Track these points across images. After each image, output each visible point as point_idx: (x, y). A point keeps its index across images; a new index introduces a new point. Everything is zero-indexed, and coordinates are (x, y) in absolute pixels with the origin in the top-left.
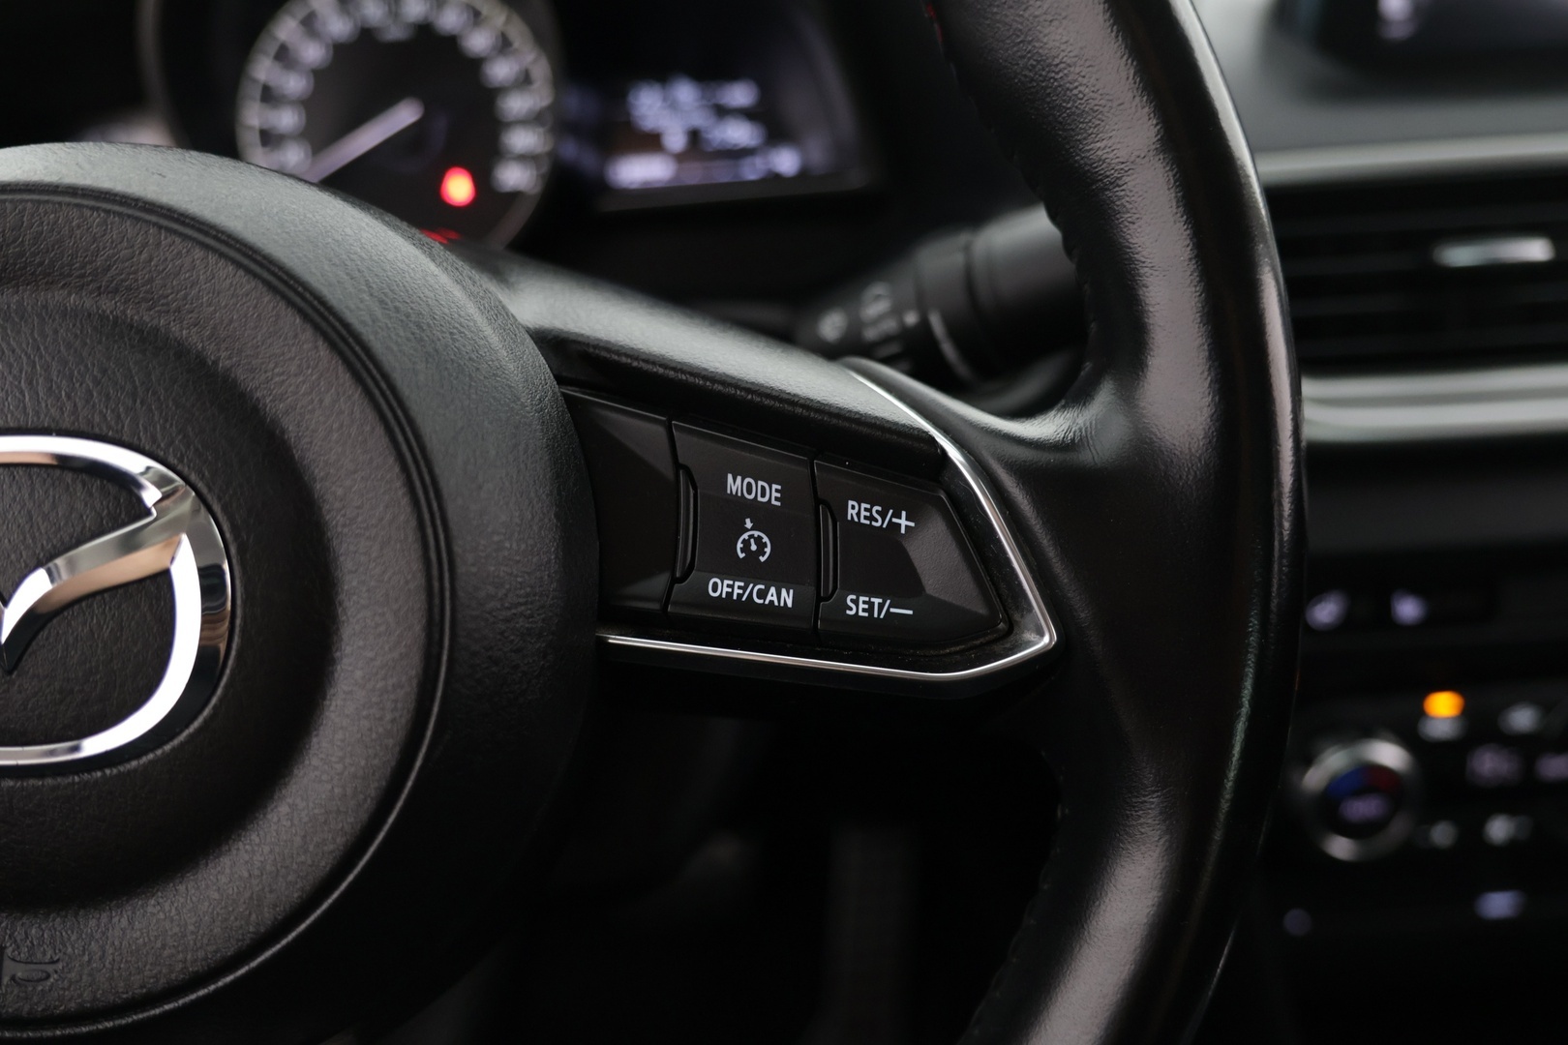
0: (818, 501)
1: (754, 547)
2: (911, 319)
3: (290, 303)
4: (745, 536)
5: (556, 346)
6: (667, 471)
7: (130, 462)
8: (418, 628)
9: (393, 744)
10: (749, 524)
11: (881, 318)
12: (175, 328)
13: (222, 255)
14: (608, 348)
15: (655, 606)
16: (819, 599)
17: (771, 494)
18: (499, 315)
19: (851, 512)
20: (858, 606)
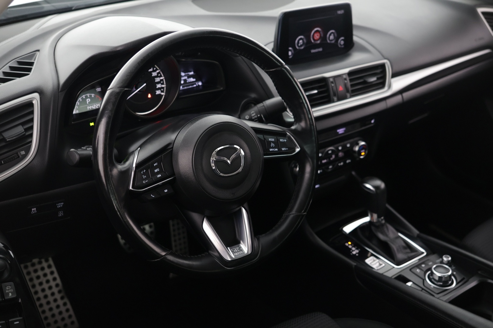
0: (277, 140)
1: (273, 145)
2: (259, 116)
6: (264, 140)
10: (272, 143)
11: (255, 116)
15: (267, 153)
16: (280, 149)
17: (273, 140)
19: (281, 140)
20: (283, 149)
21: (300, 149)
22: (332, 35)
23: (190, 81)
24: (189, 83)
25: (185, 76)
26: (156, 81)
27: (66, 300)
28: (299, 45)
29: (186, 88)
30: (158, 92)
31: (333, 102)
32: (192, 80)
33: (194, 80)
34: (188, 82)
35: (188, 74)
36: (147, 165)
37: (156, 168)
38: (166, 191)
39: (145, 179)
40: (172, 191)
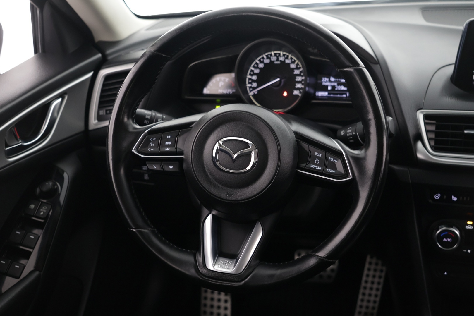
0: (326, 157)
1: (317, 162)
2: (354, 133)
3: (268, 127)
4: (316, 160)
5: (296, 134)
6: (308, 151)
7: (249, 142)
8: (276, 164)
9: (272, 176)
10: (317, 159)
11: (350, 132)
12: (255, 128)
13: (261, 121)
14: (303, 135)
15: (304, 167)
16: (324, 169)
17: (320, 155)
18: (290, 129)
19: (330, 159)
20: (328, 170)
21: (351, 177)
23: (339, 89)
24: (338, 91)
25: (335, 82)
26: (297, 80)
29: (332, 95)
30: (296, 92)
32: (342, 88)
33: (345, 89)
34: (336, 89)
35: (339, 81)
36: (159, 135)
37: (168, 140)
38: (171, 167)
39: (152, 147)
40: (177, 170)
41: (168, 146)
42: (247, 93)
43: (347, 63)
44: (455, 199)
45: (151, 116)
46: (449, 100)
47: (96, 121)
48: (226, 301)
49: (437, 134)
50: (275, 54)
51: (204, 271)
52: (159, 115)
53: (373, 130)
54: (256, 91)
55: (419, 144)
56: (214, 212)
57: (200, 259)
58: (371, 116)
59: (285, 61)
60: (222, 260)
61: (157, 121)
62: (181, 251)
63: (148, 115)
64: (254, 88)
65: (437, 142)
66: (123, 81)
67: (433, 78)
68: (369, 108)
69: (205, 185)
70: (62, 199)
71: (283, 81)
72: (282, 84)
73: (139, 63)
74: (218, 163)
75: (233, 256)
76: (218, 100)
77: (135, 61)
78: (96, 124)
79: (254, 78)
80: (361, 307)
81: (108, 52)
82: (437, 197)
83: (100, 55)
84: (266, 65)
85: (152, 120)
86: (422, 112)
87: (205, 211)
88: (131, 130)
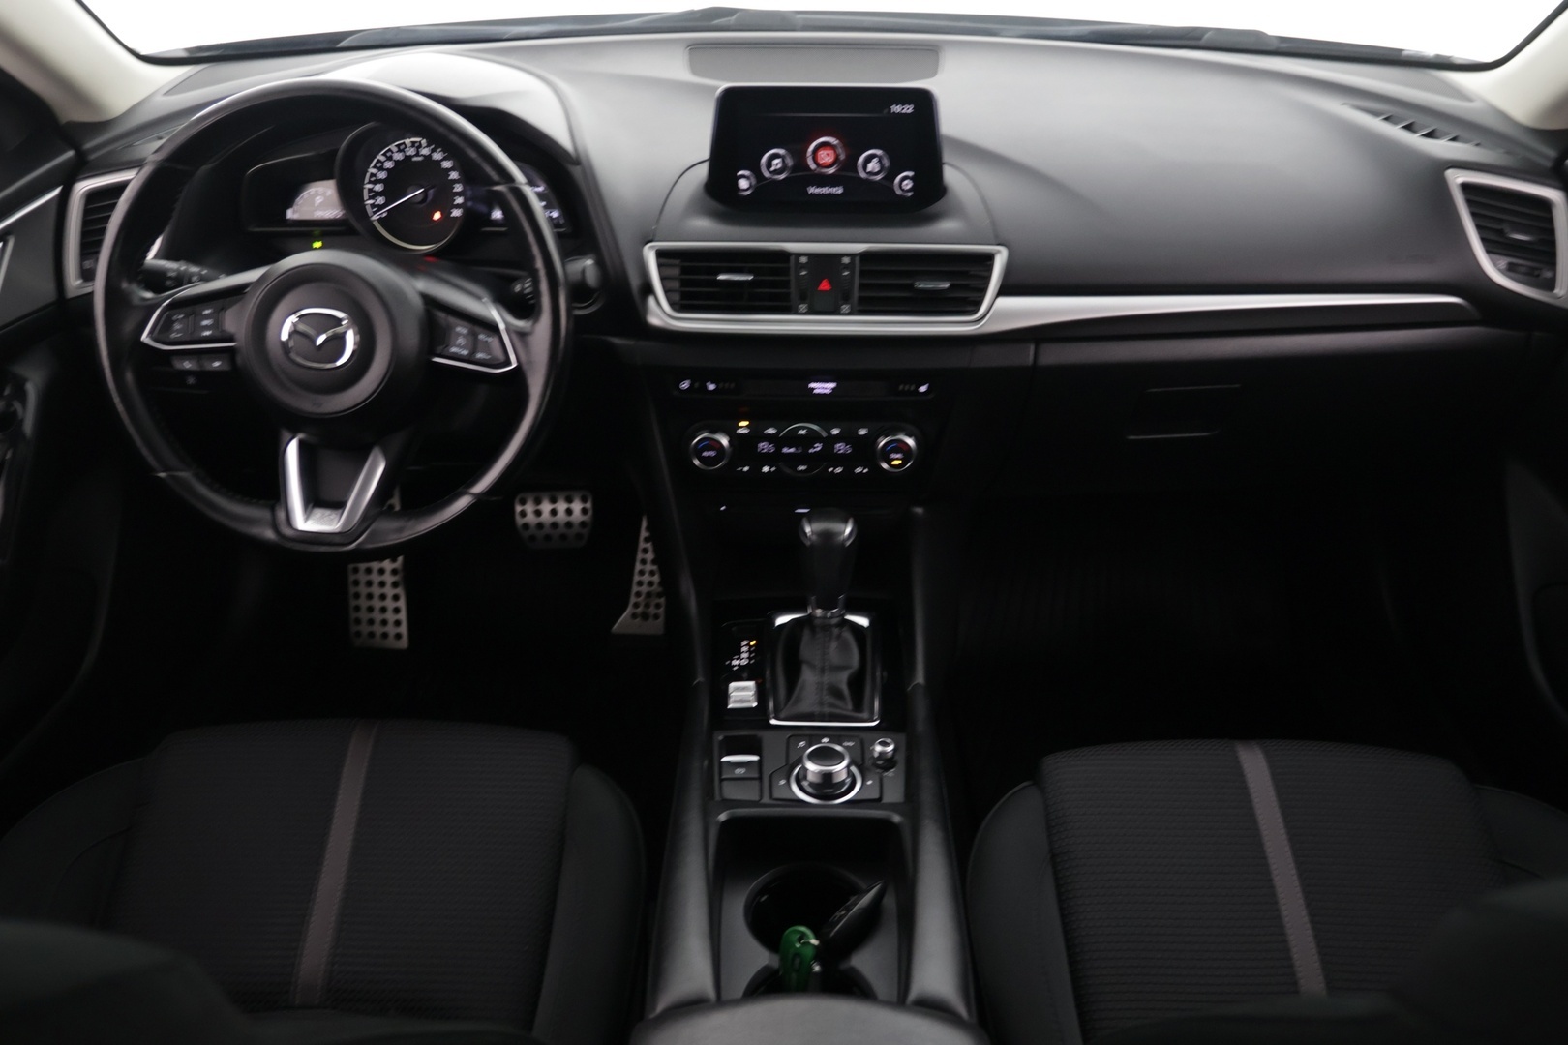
0: (474, 333)
1: (461, 342)
2: (534, 289)
4: (459, 339)
5: (425, 296)
6: (445, 326)
7: (342, 316)
8: (390, 350)
10: (460, 337)
11: (529, 287)
12: (350, 292)
14: (435, 298)
15: (441, 352)
16: (473, 353)
17: (465, 332)
19: (480, 337)
20: (480, 355)
21: (514, 365)
22: (875, 160)
26: (454, 190)
27: (400, 591)
28: (772, 169)
30: (455, 213)
31: (797, 313)
36: (188, 309)
37: (207, 317)
38: (217, 364)
39: (178, 331)
40: (227, 367)
41: (207, 328)
42: (366, 216)
43: (495, 176)
44: (712, 387)
45: (178, 270)
46: (703, 223)
47: (79, 282)
48: (396, 598)
49: (684, 283)
50: (413, 143)
51: (287, 532)
52: (194, 269)
53: (544, 287)
54: (384, 213)
55: (651, 301)
56: (301, 436)
57: (281, 515)
58: (539, 264)
59: (430, 156)
60: (318, 512)
61: (190, 282)
62: (249, 503)
63: (173, 270)
64: (380, 207)
65: (684, 296)
66: (115, 204)
67: (676, 186)
68: (536, 250)
69: (274, 390)
70: (28, 426)
71: (431, 191)
72: (430, 198)
73: (147, 170)
74: (293, 355)
75: (338, 505)
76: (317, 231)
77: (138, 164)
78: (80, 287)
79: (379, 187)
80: (640, 583)
81: (88, 145)
82: (685, 385)
83: (70, 153)
84: (397, 162)
85: (181, 280)
86: (652, 247)
87: (286, 435)
88: (136, 301)
